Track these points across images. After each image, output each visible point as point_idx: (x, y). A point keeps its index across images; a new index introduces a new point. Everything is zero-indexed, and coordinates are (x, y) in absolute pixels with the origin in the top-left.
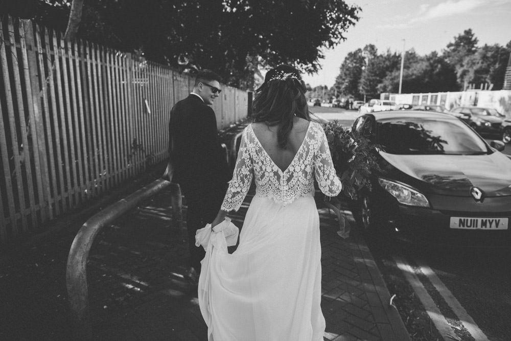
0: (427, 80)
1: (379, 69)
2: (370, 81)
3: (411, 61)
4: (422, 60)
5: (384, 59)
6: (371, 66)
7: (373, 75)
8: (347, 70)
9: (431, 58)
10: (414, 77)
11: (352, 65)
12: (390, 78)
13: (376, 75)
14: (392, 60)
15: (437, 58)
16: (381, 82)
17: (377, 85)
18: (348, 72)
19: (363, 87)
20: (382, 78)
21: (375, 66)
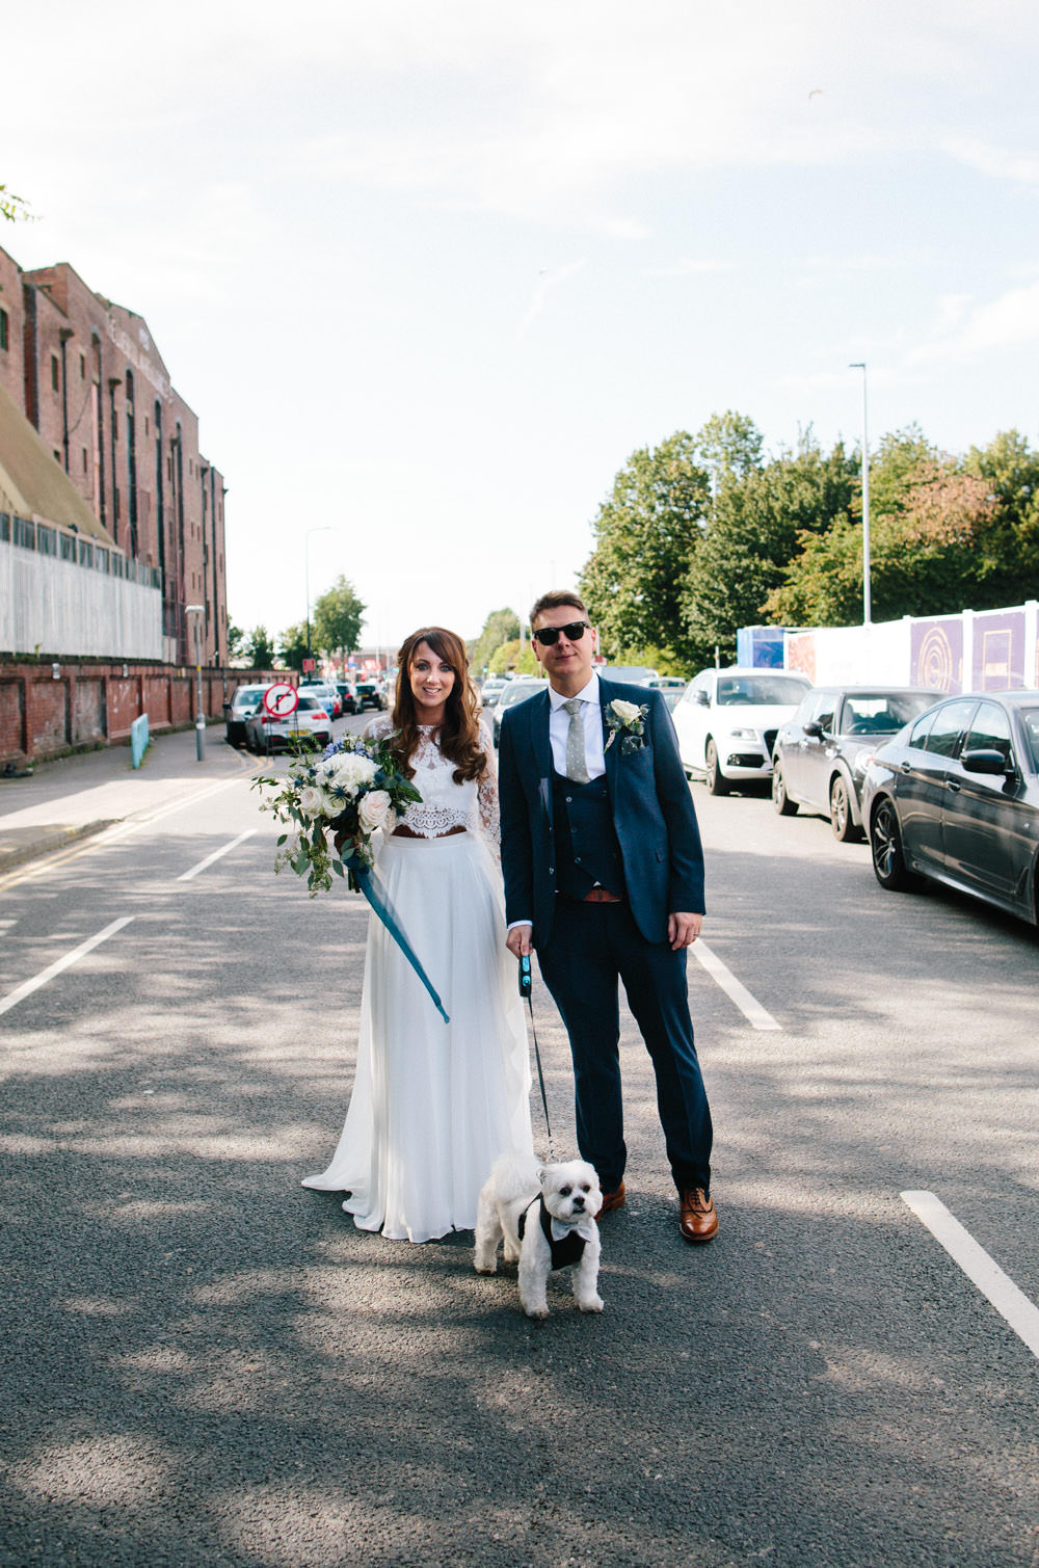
0: (989, 563)
1: (767, 518)
2: (733, 578)
3: (907, 478)
4: (959, 472)
5: (787, 478)
6: (731, 509)
7: (743, 548)
8: (628, 531)
9: (1002, 465)
10: (929, 552)
11: (652, 509)
12: (821, 558)
13: (755, 549)
14: (821, 481)
15: (1024, 465)
16: (778, 580)
17: (763, 599)
18: (629, 544)
19: (701, 609)
20: (781, 562)
21: (748, 507)
